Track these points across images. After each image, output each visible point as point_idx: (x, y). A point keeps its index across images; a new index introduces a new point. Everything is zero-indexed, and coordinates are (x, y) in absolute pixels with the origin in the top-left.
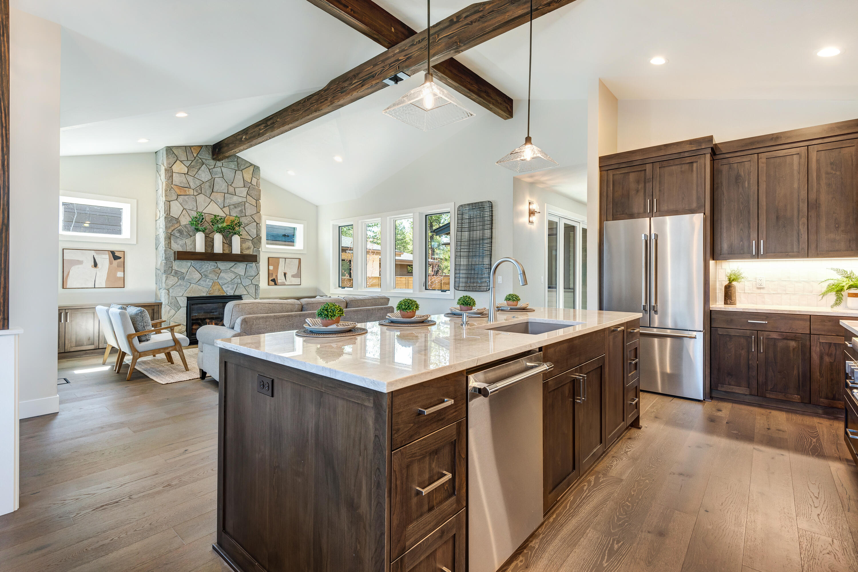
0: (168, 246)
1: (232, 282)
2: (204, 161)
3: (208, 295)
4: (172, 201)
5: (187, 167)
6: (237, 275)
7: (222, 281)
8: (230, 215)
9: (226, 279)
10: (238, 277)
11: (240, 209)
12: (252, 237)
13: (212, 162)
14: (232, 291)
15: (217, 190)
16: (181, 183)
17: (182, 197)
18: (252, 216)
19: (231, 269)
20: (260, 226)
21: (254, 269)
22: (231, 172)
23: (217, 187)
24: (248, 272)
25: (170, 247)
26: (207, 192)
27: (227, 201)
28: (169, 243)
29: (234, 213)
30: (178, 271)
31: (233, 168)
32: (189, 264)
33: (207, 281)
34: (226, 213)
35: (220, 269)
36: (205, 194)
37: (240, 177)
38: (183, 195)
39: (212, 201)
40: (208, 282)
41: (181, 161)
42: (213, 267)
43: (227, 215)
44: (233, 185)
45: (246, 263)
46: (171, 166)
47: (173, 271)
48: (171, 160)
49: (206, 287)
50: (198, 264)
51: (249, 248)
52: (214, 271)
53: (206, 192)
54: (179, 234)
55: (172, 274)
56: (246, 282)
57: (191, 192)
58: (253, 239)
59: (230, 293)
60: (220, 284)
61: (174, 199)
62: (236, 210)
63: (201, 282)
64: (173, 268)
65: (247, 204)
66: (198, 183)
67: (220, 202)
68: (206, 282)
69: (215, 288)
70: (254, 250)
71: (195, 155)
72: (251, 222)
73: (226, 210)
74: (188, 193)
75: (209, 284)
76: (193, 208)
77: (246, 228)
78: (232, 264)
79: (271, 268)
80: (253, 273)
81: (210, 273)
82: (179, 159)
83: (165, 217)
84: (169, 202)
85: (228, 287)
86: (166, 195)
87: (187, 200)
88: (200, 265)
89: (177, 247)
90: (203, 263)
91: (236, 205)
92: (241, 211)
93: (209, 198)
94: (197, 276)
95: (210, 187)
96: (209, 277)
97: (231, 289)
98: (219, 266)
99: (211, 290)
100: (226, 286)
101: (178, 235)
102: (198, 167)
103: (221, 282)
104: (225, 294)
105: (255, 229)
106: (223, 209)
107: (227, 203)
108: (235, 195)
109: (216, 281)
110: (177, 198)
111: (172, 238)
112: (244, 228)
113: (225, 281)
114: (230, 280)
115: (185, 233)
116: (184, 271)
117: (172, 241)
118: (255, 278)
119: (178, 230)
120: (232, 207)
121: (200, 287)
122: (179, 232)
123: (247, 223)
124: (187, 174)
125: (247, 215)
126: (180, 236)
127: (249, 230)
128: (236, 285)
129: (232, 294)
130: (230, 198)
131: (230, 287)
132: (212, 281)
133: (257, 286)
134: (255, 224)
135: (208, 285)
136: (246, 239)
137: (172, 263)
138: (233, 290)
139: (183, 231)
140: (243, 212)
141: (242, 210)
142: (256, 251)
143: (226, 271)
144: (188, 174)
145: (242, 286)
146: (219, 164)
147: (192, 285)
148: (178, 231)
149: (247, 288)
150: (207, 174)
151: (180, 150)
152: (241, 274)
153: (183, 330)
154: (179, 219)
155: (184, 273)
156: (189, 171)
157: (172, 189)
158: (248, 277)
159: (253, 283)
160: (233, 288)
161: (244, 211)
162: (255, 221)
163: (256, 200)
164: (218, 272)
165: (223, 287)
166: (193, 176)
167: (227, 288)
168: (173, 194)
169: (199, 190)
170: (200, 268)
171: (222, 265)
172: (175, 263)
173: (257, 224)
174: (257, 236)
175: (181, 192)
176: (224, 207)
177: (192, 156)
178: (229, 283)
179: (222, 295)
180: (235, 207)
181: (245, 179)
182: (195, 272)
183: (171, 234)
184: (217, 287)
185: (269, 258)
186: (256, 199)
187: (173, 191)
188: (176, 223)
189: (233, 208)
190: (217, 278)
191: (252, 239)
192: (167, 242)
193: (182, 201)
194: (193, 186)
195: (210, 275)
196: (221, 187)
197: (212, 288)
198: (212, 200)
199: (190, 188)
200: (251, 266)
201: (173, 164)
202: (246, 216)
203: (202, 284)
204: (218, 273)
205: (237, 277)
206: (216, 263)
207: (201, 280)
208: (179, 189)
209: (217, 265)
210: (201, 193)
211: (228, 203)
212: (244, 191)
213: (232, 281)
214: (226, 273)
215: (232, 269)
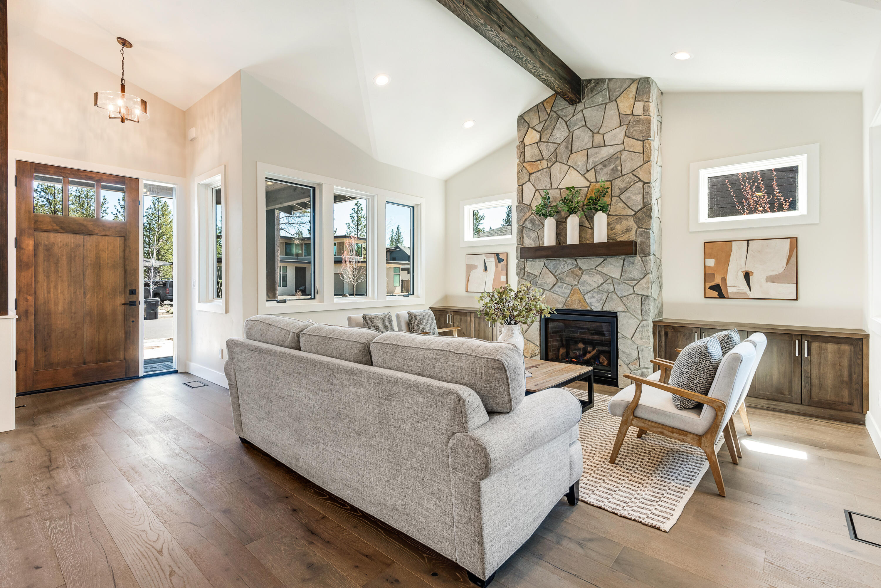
0: (520, 241)
1: (600, 290)
2: (560, 113)
3: (565, 308)
4: (524, 184)
5: (540, 132)
6: (607, 278)
7: (583, 288)
8: (597, 182)
9: (590, 285)
10: (610, 281)
11: (611, 167)
12: (634, 209)
13: (570, 109)
14: (599, 304)
15: (578, 149)
16: (532, 158)
17: (534, 175)
18: (634, 173)
19: (597, 269)
20: (649, 187)
21: (637, 267)
22: (597, 110)
23: (577, 144)
24: (626, 272)
25: (522, 244)
26: (563, 156)
27: (590, 160)
28: (520, 238)
29: (602, 177)
30: (531, 273)
31: (600, 103)
32: (542, 264)
33: (564, 288)
34: (589, 179)
35: (580, 269)
36: (561, 161)
37: (612, 112)
38: (536, 172)
39: (571, 168)
40: (566, 288)
41: (533, 128)
42: (571, 267)
43: (591, 183)
44: (601, 132)
45: (624, 256)
46: (522, 140)
47: (526, 274)
48: (522, 132)
49: (562, 297)
50: (551, 263)
51: (628, 230)
52: (573, 272)
53: (562, 158)
54: (531, 225)
55: (524, 278)
56: (624, 290)
57: (544, 164)
58: (636, 213)
59: (595, 307)
60: (582, 291)
61: (526, 181)
62: (605, 170)
63: (556, 288)
64: (526, 270)
65: (625, 154)
66: (552, 147)
67: (580, 166)
68: (562, 288)
69: (574, 298)
70: (638, 232)
71: (549, 110)
72: (632, 183)
73: (591, 176)
74: (540, 168)
75: (566, 291)
76: (546, 186)
77: (622, 197)
78: (600, 260)
79: (711, 263)
80: (636, 274)
81: (567, 276)
82: (531, 126)
83: (517, 207)
84: (522, 185)
85: (593, 297)
86: (518, 179)
87: (540, 176)
88: (554, 264)
89: (529, 242)
90: (558, 262)
91: (604, 164)
92: (614, 170)
93: (567, 165)
94: (551, 280)
95: (567, 148)
96: (565, 281)
97: (597, 300)
98: (580, 264)
99: (568, 301)
100: (589, 295)
101: (529, 226)
102: (552, 126)
103: (583, 290)
104: (588, 309)
105: (639, 193)
106: (586, 176)
107: (591, 163)
108: (605, 146)
109: (576, 287)
110: (529, 178)
111: (524, 231)
112: (619, 197)
113: (589, 288)
114: (597, 286)
115: (537, 223)
116: (536, 273)
117: (525, 236)
118: (639, 283)
119: (530, 220)
120: (600, 166)
121: (555, 296)
122: (531, 222)
123: (625, 187)
124: (540, 141)
125: (624, 173)
126: (532, 227)
127: (628, 198)
128: (606, 294)
129: (599, 309)
130: (596, 153)
131: (597, 297)
132: (570, 287)
133: (643, 297)
134: (640, 184)
135: (565, 293)
136: (623, 215)
137: (524, 263)
138: (599, 302)
139: (535, 220)
140: (617, 170)
141: (616, 167)
142: (641, 234)
143: (589, 272)
144: (542, 140)
145: (616, 296)
146: (580, 106)
147: (546, 292)
148: (529, 222)
149: (624, 300)
150: (563, 130)
151: (531, 114)
152: (613, 276)
153: (536, 352)
154: (531, 205)
155: (537, 276)
156: (543, 136)
157: (524, 169)
158: (627, 282)
159: (636, 292)
160: (601, 299)
161: (619, 168)
162: (640, 180)
163: (643, 141)
164: (577, 273)
165: (586, 297)
166: (547, 141)
167: (591, 298)
168: (525, 175)
169: (553, 159)
170: (554, 268)
171: (584, 263)
172: (527, 263)
173: (645, 183)
174: (645, 206)
175: (532, 169)
176: (588, 171)
177: (545, 113)
178: (595, 291)
179: (583, 308)
180: (605, 166)
181: (622, 112)
182: (548, 274)
183: (523, 227)
184: (577, 297)
185: (705, 243)
186: (641, 139)
187: (524, 171)
188: (527, 211)
189: (601, 169)
190: (576, 283)
191: (633, 213)
192: (519, 237)
193: (534, 181)
194: (546, 156)
195: (567, 279)
196: (583, 141)
197: (571, 298)
198: (570, 166)
199: (543, 159)
200: (632, 261)
201: (524, 136)
202: (622, 175)
203: (557, 292)
204: (578, 276)
205: (607, 282)
206: (576, 260)
207: (556, 286)
208: (530, 165)
209: (576, 263)
210: (556, 161)
211: (593, 163)
212: (620, 133)
213: (600, 288)
214: (590, 275)
215: (599, 269)
